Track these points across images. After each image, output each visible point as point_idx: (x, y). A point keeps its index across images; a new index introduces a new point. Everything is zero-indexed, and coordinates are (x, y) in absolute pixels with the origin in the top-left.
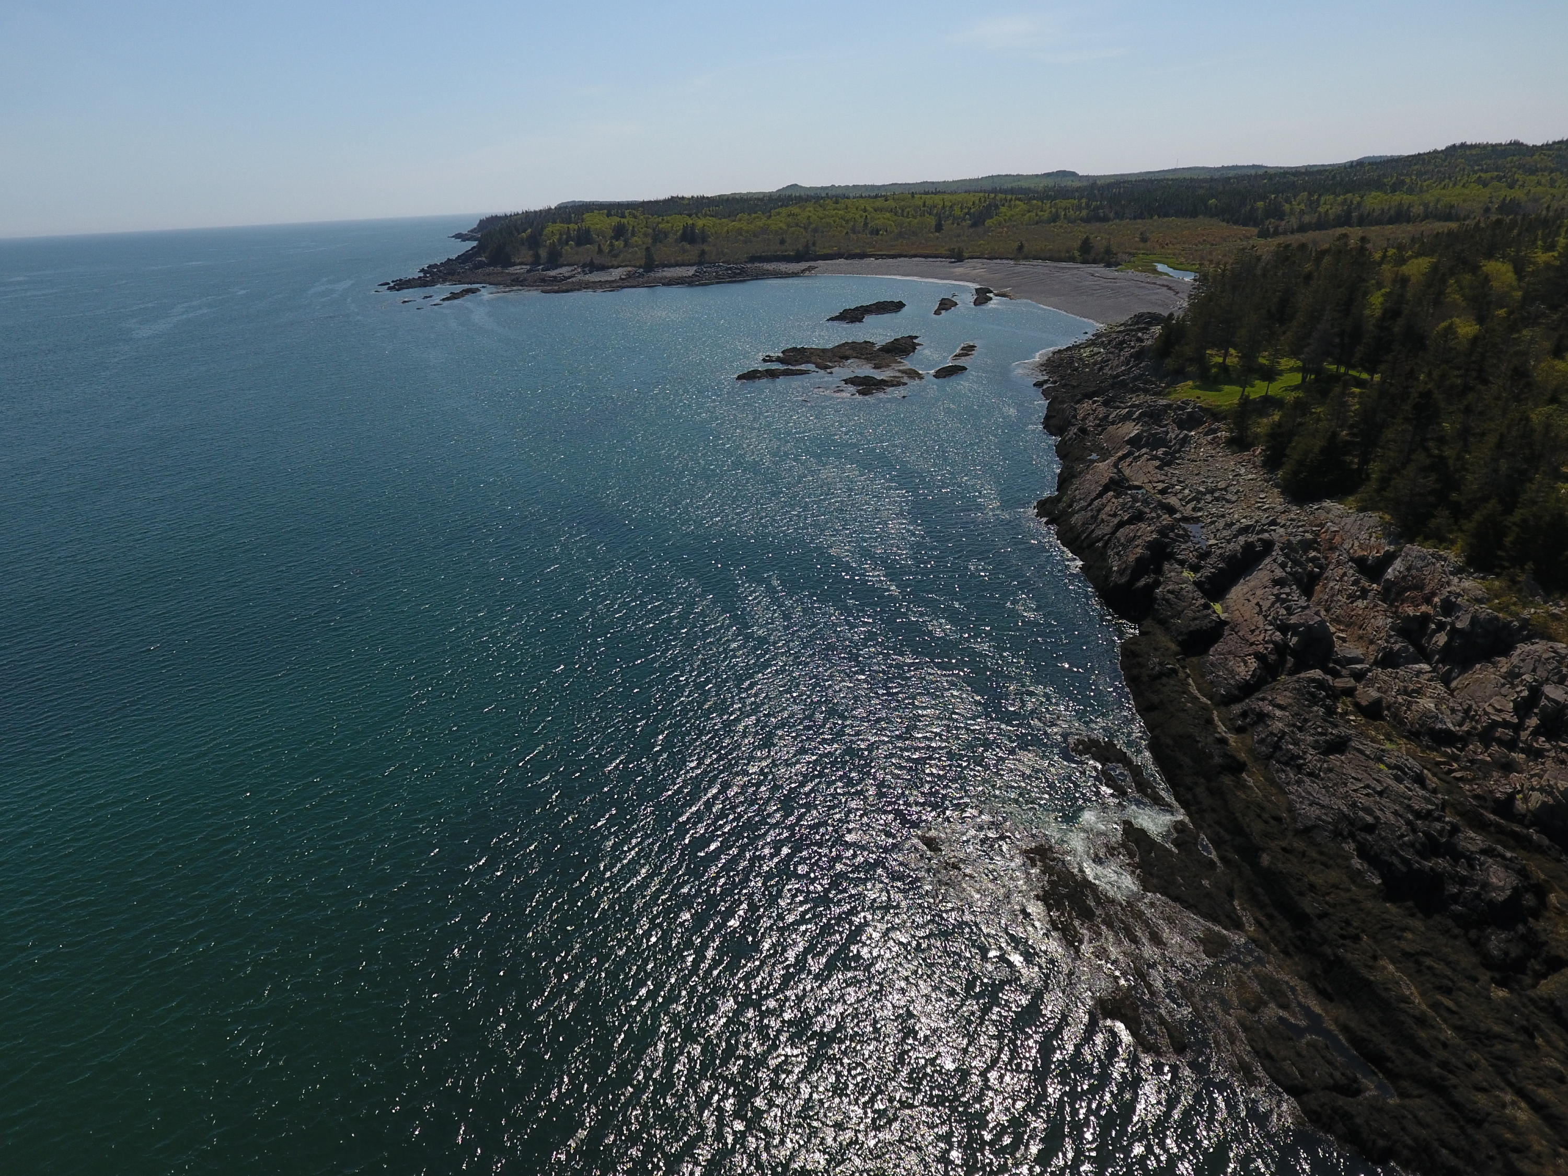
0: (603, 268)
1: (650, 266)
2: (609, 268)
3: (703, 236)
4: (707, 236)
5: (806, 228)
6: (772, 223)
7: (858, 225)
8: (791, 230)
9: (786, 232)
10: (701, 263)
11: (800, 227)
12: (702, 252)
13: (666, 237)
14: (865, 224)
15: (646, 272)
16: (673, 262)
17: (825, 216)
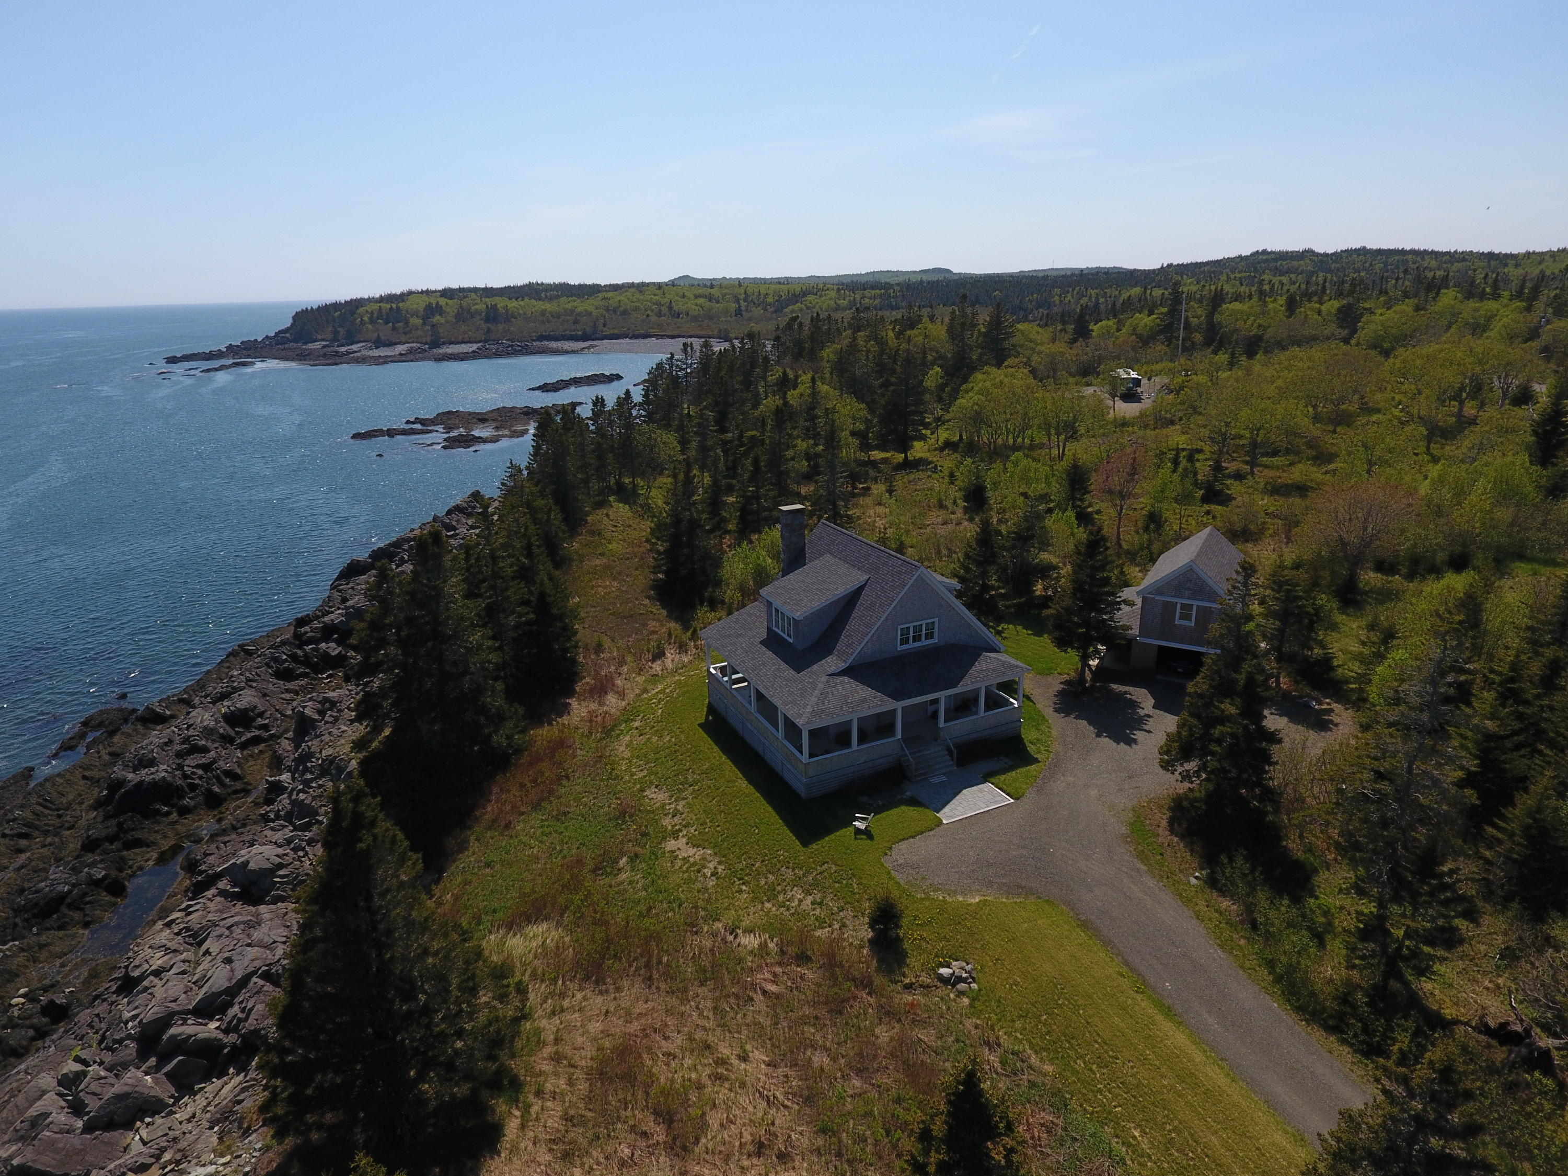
0: (391, 344)
1: (435, 344)
2: (396, 344)
3: (509, 317)
4: (513, 316)
5: (615, 311)
6: (581, 306)
7: (664, 310)
8: (595, 312)
9: (590, 314)
10: (486, 341)
11: (608, 310)
12: (489, 331)
13: (472, 317)
14: (670, 308)
15: (430, 348)
16: (460, 339)
17: (638, 301)
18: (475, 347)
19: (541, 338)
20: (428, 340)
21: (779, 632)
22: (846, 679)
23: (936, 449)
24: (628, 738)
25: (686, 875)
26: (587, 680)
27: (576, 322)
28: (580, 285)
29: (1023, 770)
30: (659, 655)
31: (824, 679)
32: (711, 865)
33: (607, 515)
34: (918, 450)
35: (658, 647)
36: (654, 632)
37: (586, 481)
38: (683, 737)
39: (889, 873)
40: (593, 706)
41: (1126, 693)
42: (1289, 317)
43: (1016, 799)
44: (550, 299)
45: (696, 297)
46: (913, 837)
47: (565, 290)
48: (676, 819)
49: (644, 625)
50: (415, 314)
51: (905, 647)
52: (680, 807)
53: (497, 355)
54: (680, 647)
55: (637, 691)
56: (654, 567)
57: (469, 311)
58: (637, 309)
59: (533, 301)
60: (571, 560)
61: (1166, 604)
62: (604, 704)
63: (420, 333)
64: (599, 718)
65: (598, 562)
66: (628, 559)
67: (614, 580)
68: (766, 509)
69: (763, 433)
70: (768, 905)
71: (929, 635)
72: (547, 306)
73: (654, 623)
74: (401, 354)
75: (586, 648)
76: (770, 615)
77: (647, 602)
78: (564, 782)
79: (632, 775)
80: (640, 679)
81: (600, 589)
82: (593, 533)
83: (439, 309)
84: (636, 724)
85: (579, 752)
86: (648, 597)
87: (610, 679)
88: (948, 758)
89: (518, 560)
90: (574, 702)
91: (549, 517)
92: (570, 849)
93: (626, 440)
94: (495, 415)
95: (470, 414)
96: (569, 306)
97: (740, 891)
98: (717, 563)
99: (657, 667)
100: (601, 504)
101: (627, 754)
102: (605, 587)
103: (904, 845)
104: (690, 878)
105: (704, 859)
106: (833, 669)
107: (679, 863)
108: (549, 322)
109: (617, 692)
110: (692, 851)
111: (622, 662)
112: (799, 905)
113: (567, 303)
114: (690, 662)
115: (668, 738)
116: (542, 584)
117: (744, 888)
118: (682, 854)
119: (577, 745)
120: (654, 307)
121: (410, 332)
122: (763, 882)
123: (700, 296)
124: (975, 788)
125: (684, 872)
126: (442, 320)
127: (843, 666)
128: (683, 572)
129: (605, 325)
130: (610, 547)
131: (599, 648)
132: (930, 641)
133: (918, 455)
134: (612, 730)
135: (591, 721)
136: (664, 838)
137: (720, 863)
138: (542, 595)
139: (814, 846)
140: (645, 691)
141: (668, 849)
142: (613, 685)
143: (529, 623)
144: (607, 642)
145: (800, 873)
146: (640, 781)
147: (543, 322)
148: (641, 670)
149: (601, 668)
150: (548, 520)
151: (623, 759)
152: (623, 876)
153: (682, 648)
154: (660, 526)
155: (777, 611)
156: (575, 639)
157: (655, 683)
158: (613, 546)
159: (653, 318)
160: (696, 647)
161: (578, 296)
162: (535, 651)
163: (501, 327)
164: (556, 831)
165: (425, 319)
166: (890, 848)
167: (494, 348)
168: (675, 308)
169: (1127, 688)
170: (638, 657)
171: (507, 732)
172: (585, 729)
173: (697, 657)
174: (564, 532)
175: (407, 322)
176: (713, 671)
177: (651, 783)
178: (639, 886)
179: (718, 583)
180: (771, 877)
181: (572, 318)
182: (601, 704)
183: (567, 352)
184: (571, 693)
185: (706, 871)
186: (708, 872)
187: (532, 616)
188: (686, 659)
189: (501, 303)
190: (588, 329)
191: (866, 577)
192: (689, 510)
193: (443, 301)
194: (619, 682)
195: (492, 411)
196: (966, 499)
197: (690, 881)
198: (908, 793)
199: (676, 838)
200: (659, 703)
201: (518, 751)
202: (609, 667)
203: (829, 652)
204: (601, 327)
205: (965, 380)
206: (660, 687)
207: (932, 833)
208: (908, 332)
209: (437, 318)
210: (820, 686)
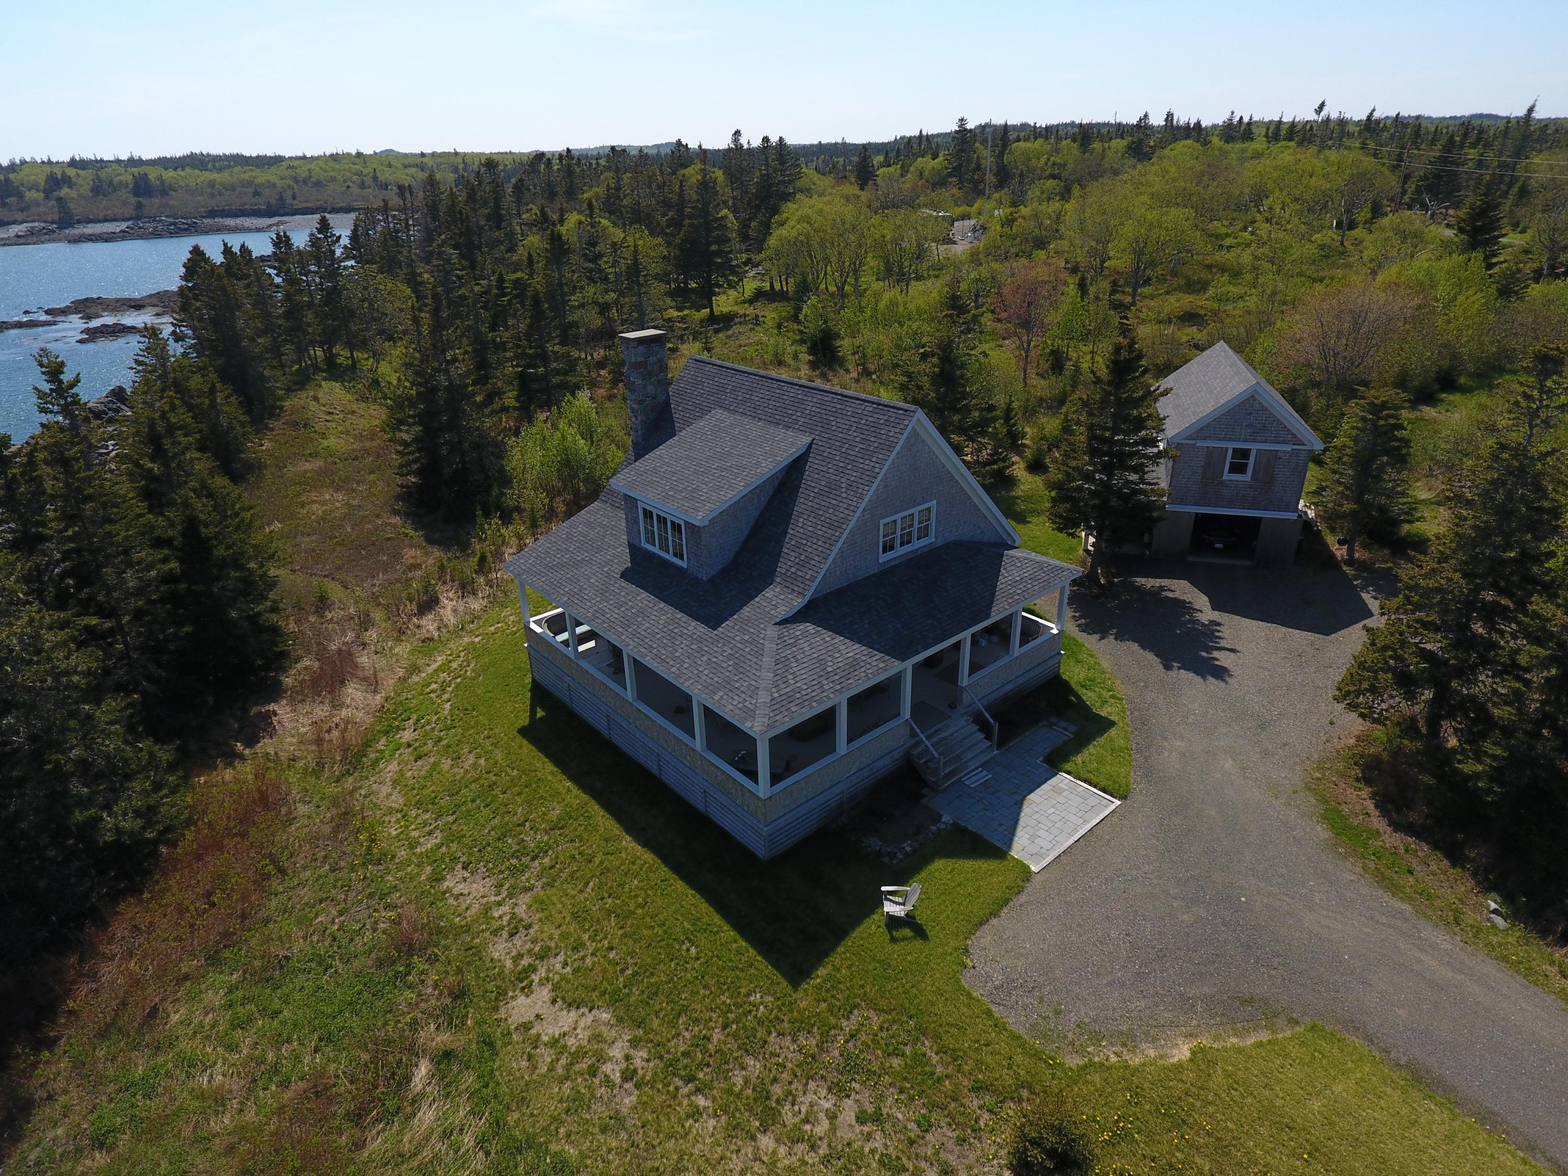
1: (66, 223)
2: (9, 223)
3: (164, 190)
4: (172, 188)
5: (305, 182)
6: (261, 176)
7: (369, 181)
8: (280, 184)
9: (274, 186)
10: (138, 218)
11: (296, 181)
12: (139, 206)
13: (115, 190)
14: (375, 178)
15: (60, 228)
16: (101, 216)
17: (334, 170)
18: (123, 225)
19: (212, 214)
20: (56, 217)
21: (656, 550)
22: (810, 628)
23: (744, 302)
24: (393, 767)
25: (567, 1087)
26: (306, 662)
27: (256, 194)
28: (258, 157)
29: (1102, 740)
30: (429, 604)
31: (772, 631)
32: (617, 1052)
33: (316, 398)
34: (724, 303)
35: (427, 587)
36: (415, 567)
37: (276, 351)
38: (499, 755)
39: (989, 1013)
40: (321, 711)
41: (1162, 588)
42: (1084, 152)
43: (1123, 798)
44: (220, 170)
45: (406, 167)
46: (995, 914)
47: (239, 160)
48: (518, 941)
49: (397, 556)
50: (33, 187)
51: (890, 555)
52: (521, 911)
53: (156, 235)
54: (463, 587)
55: (401, 673)
56: (401, 466)
57: (111, 183)
58: (333, 179)
59: (197, 172)
60: (261, 467)
61: (1210, 452)
62: (342, 705)
63: (42, 209)
64: (335, 734)
65: (308, 466)
66: (356, 458)
67: (337, 490)
68: (558, 372)
69: (531, 275)
70: (766, 1142)
71: (924, 532)
72: (216, 176)
73: (413, 552)
74: (18, 236)
75: (298, 606)
76: (632, 523)
77: (396, 520)
78: (275, 884)
79: (413, 845)
80: (403, 650)
81: (315, 507)
82: (295, 425)
83: (66, 181)
84: (407, 736)
85: (302, 809)
86: (395, 512)
87: (346, 657)
88: (981, 736)
89: (138, 465)
90: (282, 710)
91: (213, 402)
92: (297, 1058)
93: (332, 295)
94: (155, 301)
95: (118, 300)
96: (245, 176)
97: (696, 1113)
98: (500, 451)
99: (429, 624)
100: (302, 381)
101: (397, 801)
102: (324, 503)
103: (985, 938)
104: (577, 1097)
105: (597, 1038)
106: (784, 611)
107: (545, 1056)
108: (220, 194)
109: (365, 679)
110: (567, 1019)
111: (365, 623)
112: (833, 1129)
113: (246, 174)
114: (484, 610)
115: (471, 759)
116: (186, 504)
117: (701, 1101)
118: (548, 1031)
119: (295, 793)
120: (355, 178)
121: (27, 208)
122: (739, 1081)
123: (410, 166)
124: (1045, 787)
125: (562, 1080)
126: (73, 194)
127: (799, 602)
128: (447, 471)
129: (294, 198)
130: (325, 443)
131: (322, 603)
132: (924, 542)
133: (725, 310)
134: (363, 754)
135: (319, 741)
136: (501, 993)
137: (635, 1043)
138: (192, 525)
139: (822, 971)
140: (414, 669)
141: (514, 1021)
142: (356, 666)
143: (168, 578)
144: (335, 590)
145: (811, 1043)
146: (430, 858)
147: (213, 195)
148: (401, 632)
149: (329, 639)
150: (213, 405)
151: (391, 811)
152: (427, 1116)
153: (466, 588)
154: (400, 404)
155: (648, 514)
156: (272, 595)
157: (429, 654)
158: (331, 442)
159: (355, 190)
160: (489, 584)
161: (257, 166)
162: (188, 629)
163: (156, 201)
164: (263, 1011)
165: (48, 193)
166: (966, 951)
167: (150, 227)
168: (381, 178)
169: (1165, 582)
170: (393, 610)
171: (138, 803)
172: (308, 758)
173: (493, 600)
174: (243, 424)
175: (21, 196)
176: (538, 630)
177: (454, 860)
178: (468, 1140)
179: (506, 481)
180: (754, 1066)
181: (250, 191)
182: (337, 705)
183: (249, 230)
184: (274, 692)
185: (607, 1068)
186: (612, 1070)
187: (173, 565)
188: (476, 605)
189: (153, 174)
190: (273, 202)
191: (805, 440)
192: (446, 372)
193: (71, 172)
194: (364, 660)
195: (150, 296)
196: (812, 351)
197: (577, 1103)
198: (946, 818)
199: (527, 990)
200: (443, 690)
201: (169, 835)
202: (344, 633)
203: (765, 579)
204: (289, 200)
205: (775, 210)
206: (440, 660)
207: (1023, 898)
208: (682, 172)
209: (65, 191)
210: (769, 646)
